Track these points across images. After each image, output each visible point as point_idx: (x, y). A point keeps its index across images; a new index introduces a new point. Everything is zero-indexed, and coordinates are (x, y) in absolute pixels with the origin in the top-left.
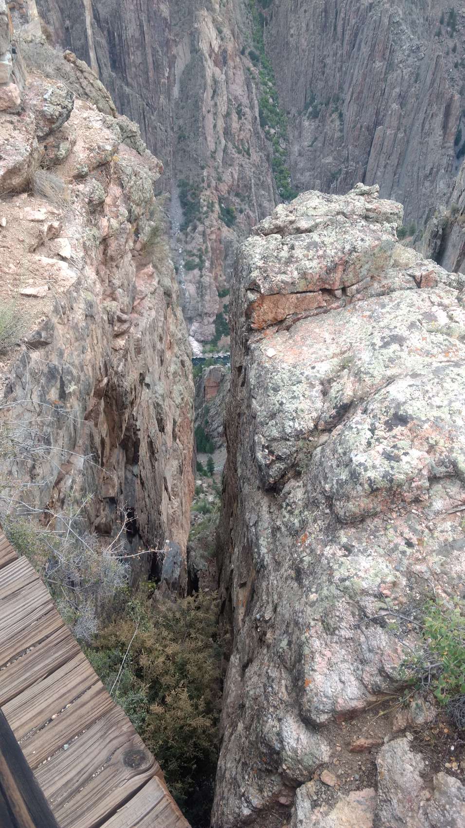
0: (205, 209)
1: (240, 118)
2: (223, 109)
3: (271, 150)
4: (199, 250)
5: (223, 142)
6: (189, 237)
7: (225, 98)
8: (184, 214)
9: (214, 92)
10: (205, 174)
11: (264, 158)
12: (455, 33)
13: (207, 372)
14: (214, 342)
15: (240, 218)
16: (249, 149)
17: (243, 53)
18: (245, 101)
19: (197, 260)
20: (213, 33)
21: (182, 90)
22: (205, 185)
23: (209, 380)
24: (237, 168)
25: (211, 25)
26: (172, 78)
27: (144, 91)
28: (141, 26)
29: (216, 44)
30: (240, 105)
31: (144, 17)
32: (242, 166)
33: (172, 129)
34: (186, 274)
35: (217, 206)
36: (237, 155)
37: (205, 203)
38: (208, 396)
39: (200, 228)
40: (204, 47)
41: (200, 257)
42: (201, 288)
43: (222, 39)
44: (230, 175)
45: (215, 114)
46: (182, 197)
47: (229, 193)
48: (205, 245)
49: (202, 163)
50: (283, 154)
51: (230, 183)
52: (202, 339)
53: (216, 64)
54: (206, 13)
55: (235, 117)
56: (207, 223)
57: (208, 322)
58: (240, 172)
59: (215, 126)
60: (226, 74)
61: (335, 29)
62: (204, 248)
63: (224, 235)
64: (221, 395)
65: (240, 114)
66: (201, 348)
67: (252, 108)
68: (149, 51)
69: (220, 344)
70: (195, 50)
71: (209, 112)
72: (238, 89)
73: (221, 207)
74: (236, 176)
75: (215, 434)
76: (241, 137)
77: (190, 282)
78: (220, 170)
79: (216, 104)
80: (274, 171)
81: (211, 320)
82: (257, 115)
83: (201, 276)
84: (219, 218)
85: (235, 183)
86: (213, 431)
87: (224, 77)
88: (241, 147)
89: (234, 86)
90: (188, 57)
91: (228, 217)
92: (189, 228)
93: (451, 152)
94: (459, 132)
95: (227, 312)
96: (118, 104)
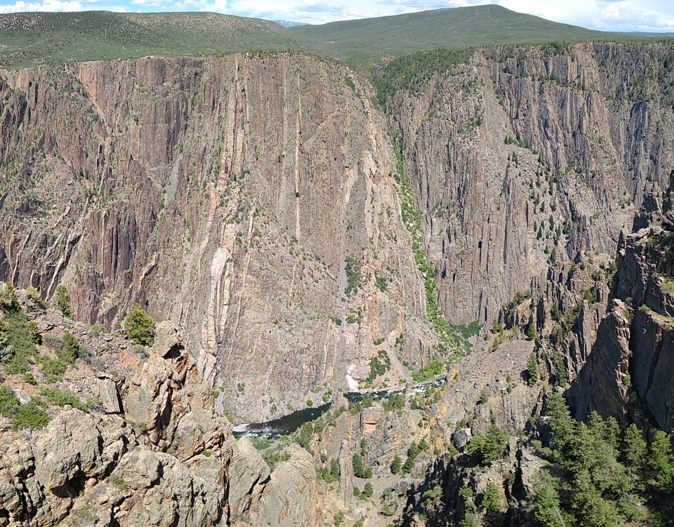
0: (364, 278)
1: (390, 216)
2: (378, 210)
3: (411, 238)
4: (359, 308)
5: (378, 232)
6: (351, 298)
7: (380, 203)
8: (348, 281)
9: (373, 199)
10: (365, 253)
11: (407, 243)
12: (518, 166)
14: (370, 380)
15: (390, 285)
16: (396, 237)
17: (390, 175)
18: (392, 205)
19: (357, 316)
20: (372, 163)
21: (351, 197)
22: (365, 261)
23: (367, 418)
24: (388, 250)
25: (371, 159)
26: (345, 190)
29: (374, 170)
30: (389, 208)
32: (391, 248)
34: (347, 326)
35: (373, 276)
36: (387, 241)
37: (365, 274)
38: (366, 431)
39: (360, 292)
40: (367, 172)
41: (359, 314)
42: (359, 337)
43: (378, 167)
44: (384, 254)
45: (373, 213)
46: (348, 268)
47: (382, 267)
48: (363, 305)
49: (363, 246)
50: (420, 240)
51: (383, 260)
52: (358, 377)
53: (374, 181)
54: (368, 152)
55: (385, 215)
56: (366, 288)
57: (365, 364)
58: (390, 252)
59: (372, 221)
60: (380, 188)
62: (362, 307)
63: (378, 298)
65: (389, 214)
66: (357, 385)
67: (397, 210)
69: (374, 381)
70: (360, 173)
71: (368, 211)
72: (388, 197)
73: (377, 278)
74: (387, 255)
76: (390, 229)
77: (351, 332)
78: (376, 251)
79: (373, 207)
80: (414, 252)
81: (367, 362)
82: (400, 214)
83: (360, 328)
84: (375, 284)
85: (387, 260)
87: (378, 189)
88: (390, 235)
89: (385, 195)
90: (357, 177)
91: (382, 285)
92: (352, 292)
93: (534, 236)
94: (535, 223)
95: (380, 356)
96: (309, 203)
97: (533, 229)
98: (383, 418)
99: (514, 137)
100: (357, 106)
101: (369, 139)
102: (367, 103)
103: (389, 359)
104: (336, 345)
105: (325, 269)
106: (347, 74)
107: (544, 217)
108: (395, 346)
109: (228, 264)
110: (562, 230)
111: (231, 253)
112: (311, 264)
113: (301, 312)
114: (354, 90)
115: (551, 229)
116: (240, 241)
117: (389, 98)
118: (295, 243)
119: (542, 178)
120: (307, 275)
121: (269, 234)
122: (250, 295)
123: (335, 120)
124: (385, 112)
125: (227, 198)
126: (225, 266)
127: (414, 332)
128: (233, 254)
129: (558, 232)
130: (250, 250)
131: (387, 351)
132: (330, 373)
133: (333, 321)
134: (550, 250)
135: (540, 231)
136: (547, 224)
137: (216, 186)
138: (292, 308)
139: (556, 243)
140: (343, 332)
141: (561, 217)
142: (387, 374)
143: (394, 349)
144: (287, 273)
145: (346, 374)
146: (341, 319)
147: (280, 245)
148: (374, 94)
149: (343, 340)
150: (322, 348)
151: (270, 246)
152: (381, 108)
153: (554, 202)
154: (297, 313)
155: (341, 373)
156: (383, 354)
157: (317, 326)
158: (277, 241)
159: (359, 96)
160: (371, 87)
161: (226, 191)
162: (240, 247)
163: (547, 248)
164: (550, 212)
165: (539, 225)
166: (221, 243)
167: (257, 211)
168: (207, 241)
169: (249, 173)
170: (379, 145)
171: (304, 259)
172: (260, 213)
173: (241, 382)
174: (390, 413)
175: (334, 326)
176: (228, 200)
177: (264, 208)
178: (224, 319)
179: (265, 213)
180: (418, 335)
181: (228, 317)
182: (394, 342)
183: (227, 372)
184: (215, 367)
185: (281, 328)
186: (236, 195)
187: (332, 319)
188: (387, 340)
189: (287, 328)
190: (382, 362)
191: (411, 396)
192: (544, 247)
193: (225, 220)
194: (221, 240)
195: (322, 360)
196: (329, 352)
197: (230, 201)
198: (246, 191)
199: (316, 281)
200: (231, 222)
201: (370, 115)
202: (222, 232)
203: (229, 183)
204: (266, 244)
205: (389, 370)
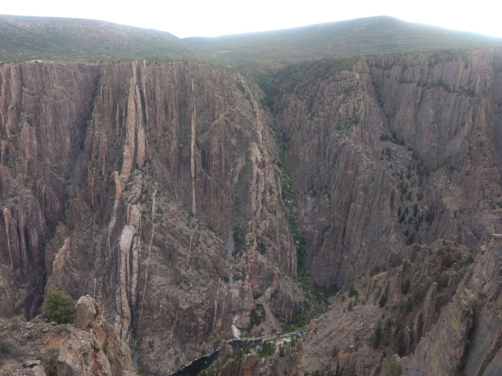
0: (248, 243)
1: (271, 194)
2: (262, 189)
3: (288, 211)
4: (243, 268)
5: (261, 206)
6: (237, 260)
7: (263, 184)
8: (236, 246)
9: (257, 180)
10: (249, 223)
11: (284, 216)
12: (391, 159)
13: (245, 358)
14: (249, 329)
15: (269, 249)
16: (275, 211)
17: (273, 162)
18: (274, 186)
19: (241, 274)
20: (258, 153)
21: (239, 179)
22: (249, 230)
23: (246, 364)
24: (268, 221)
25: (257, 149)
26: (234, 173)
27: (218, 178)
28: (220, 148)
29: (259, 158)
30: (271, 188)
31: (222, 144)
32: (271, 220)
33: (232, 198)
34: (234, 283)
35: (255, 242)
36: (268, 214)
37: (249, 240)
39: (245, 255)
40: (253, 159)
41: (243, 272)
42: (242, 292)
43: (263, 156)
44: (264, 225)
45: (257, 192)
46: (235, 236)
47: (263, 235)
48: (246, 265)
49: (248, 217)
50: (295, 214)
51: (264, 229)
52: (241, 327)
53: (259, 167)
54: (255, 144)
55: (268, 193)
56: (249, 252)
57: (246, 315)
58: (270, 223)
59: (257, 198)
60: (264, 172)
61: (324, 154)
62: (246, 267)
63: (259, 259)
65: (271, 192)
66: (240, 333)
67: (278, 189)
68: (223, 160)
69: (253, 331)
70: (248, 160)
71: (254, 190)
72: (271, 179)
73: (258, 243)
74: (267, 226)
76: (271, 204)
77: (236, 288)
78: (258, 222)
79: (258, 187)
80: (290, 223)
81: (248, 314)
82: (280, 193)
83: (243, 285)
84: (257, 249)
85: (267, 229)
87: (263, 173)
88: (271, 210)
89: (268, 178)
90: (244, 163)
91: (262, 249)
92: (238, 255)
93: (397, 219)
94: (400, 208)
95: (258, 309)
96: (203, 184)
97: (397, 213)
98: (258, 365)
99: (390, 136)
100: (246, 106)
101: (257, 134)
102: (256, 104)
103: (264, 312)
104: (224, 300)
105: (216, 236)
106: (238, 80)
107: (408, 204)
108: (270, 300)
109: (135, 238)
110: (424, 218)
111: (137, 229)
112: (205, 233)
113: (197, 273)
114: (244, 93)
115: (415, 215)
116: (145, 219)
117: (276, 100)
118: (191, 217)
119: (413, 172)
120: (201, 242)
121: (170, 210)
122: (155, 263)
123: (227, 118)
124: (272, 112)
125: (130, 183)
126: (133, 240)
127: (286, 289)
128: (138, 230)
129: (421, 219)
130: (154, 225)
131: (264, 304)
132: (219, 324)
133: (222, 279)
134: (410, 233)
135: (404, 216)
136: (411, 211)
137: (119, 174)
138: (189, 271)
139: (417, 229)
140: (229, 288)
141: (426, 207)
142: (263, 325)
143: (269, 303)
144: (185, 243)
145: (232, 324)
146: (229, 277)
147: (179, 219)
148: (262, 97)
149: (230, 294)
150: (214, 302)
151: (170, 221)
152: (268, 109)
153: (422, 193)
154: (193, 275)
155: (227, 324)
156: (260, 308)
157: (210, 284)
158: (176, 216)
159: (248, 98)
160: (260, 91)
161: (130, 178)
162: (145, 222)
163: (407, 231)
164: (416, 202)
165: (403, 211)
166: (128, 221)
167: (158, 192)
168: (115, 221)
169: (150, 162)
170: (265, 138)
171: (199, 229)
172: (161, 194)
173: (151, 340)
174: (263, 359)
175: (223, 283)
176: (132, 185)
177: (165, 189)
178: (134, 286)
179: (166, 194)
180: (289, 292)
181: (137, 284)
182: (269, 297)
183: (139, 332)
184: (129, 330)
185: (181, 288)
186: (139, 180)
187: (221, 277)
188: (264, 295)
189: (186, 288)
190: (259, 314)
191: (280, 345)
192: (405, 230)
193: (130, 201)
194: (128, 218)
195: (213, 313)
196: (218, 305)
197: (134, 186)
198: (148, 177)
199: (209, 247)
200: (136, 203)
201: (258, 114)
202: (128, 212)
203: (132, 171)
204: (167, 219)
205: (264, 321)
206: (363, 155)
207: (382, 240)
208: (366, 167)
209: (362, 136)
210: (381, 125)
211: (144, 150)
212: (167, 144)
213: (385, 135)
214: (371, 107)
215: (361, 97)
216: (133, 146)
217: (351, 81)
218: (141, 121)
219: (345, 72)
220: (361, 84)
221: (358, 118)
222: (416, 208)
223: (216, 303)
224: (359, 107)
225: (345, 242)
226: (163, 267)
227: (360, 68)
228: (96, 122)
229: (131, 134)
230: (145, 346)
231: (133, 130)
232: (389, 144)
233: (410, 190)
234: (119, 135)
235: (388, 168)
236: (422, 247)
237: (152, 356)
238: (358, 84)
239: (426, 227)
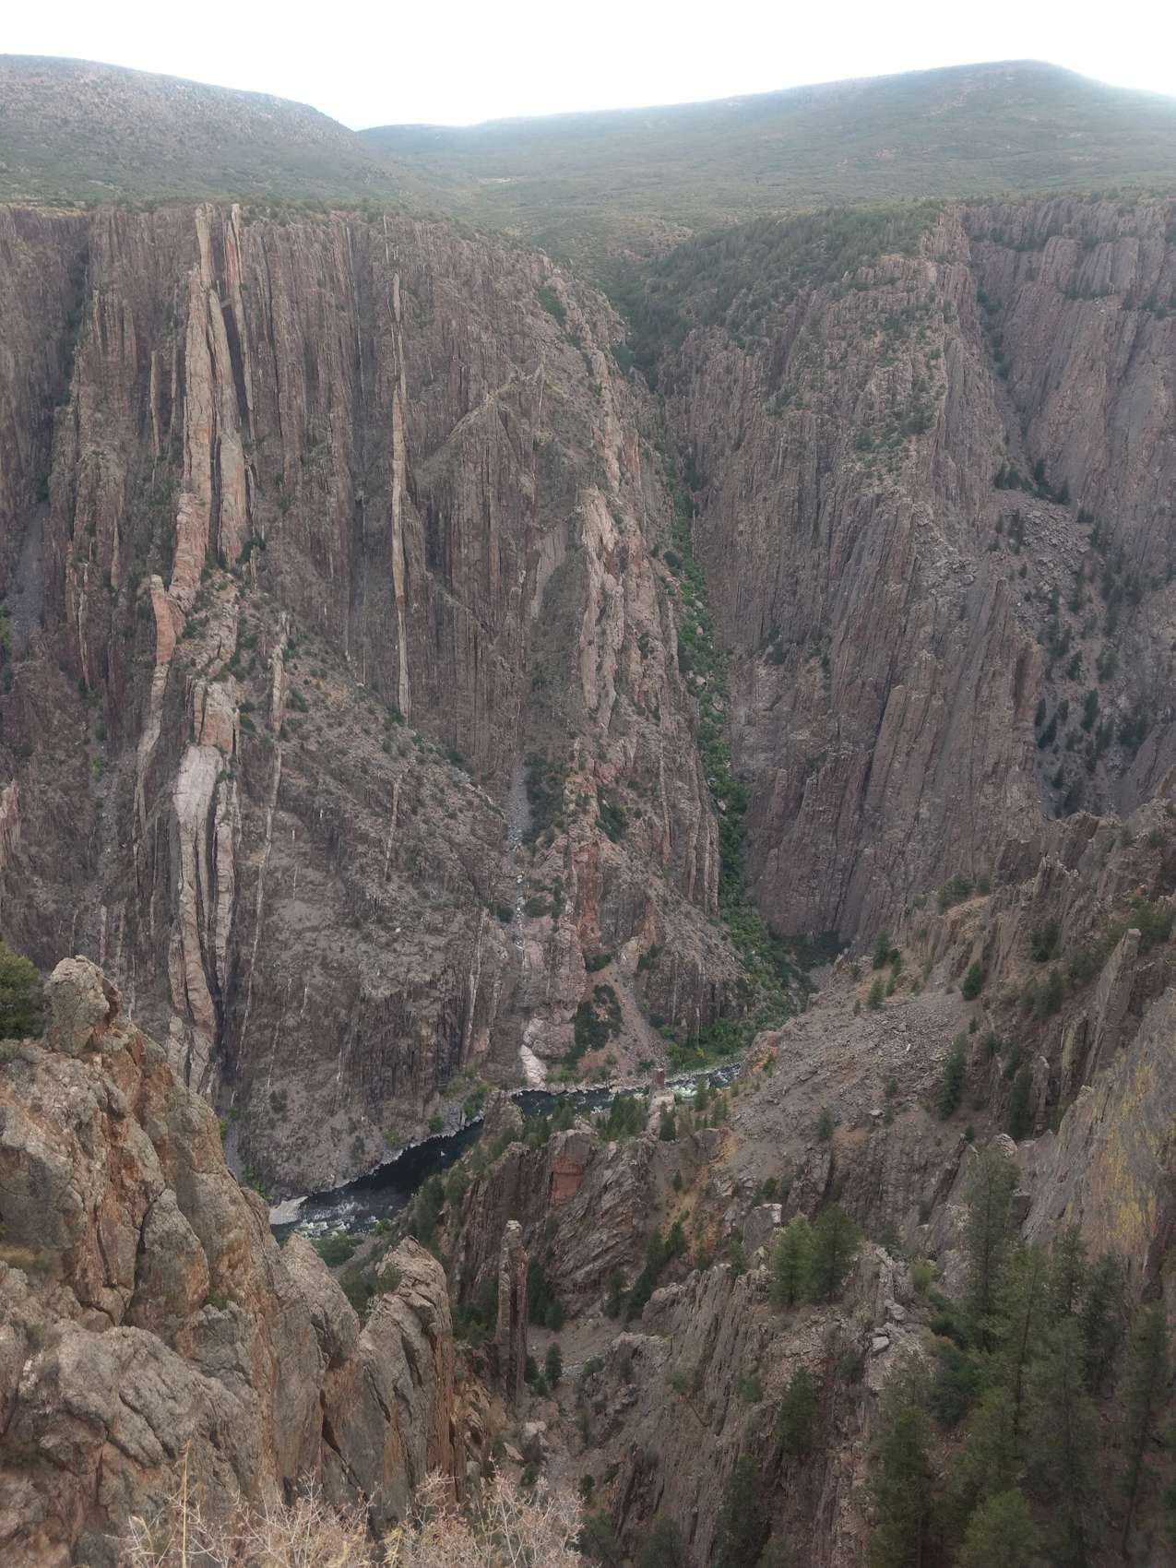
0: (572, 806)
1: (644, 656)
2: (616, 639)
3: (697, 711)
4: (556, 880)
5: (613, 694)
6: (538, 855)
7: (621, 623)
8: (533, 813)
9: (603, 612)
10: (577, 746)
11: (684, 725)
12: (1022, 548)
13: (560, 1143)
14: (572, 1059)
15: (636, 826)
16: (657, 709)
17: (654, 554)
18: (655, 629)
19: (550, 899)
20: (607, 523)
21: (545, 606)
22: (575, 765)
23: (562, 1158)
24: (634, 740)
25: (603, 510)
26: (530, 586)
27: (480, 603)
28: (486, 506)
29: (610, 540)
30: (645, 635)
31: (491, 492)
32: (643, 736)
33: (523, 666)
34: (526, 924)
35: (594, 803)
36: (635, 717)
37: (574, 797)
38: (557, 1195)
39: (561, 840)
40: (590, 542)
41: (556, 894)
42: (553, 951)
43: (621, 532)
44: (622, 751)
45: (601, 647)
46: (532, 783)
47: (617, 782)
48: (566, 872)
49: (573, 728)
50: (717, 720)
51: (620, 764)
52: (548, 1052)
53: (608, 568)
54: (596, 493)
55: (635, 654)
56: (574, 832)
57: (562, 1018)
58: (640, 747)
59: (599, 668)
60: (625, 584)
61: (816, 528)
62: (563, 878)
63: (604, 855)
64: (587, 1195)
66: (544, 1071)
67: (666, 641)
68: (495, 543)
69: (583, 1064)
70: (573, 546)
71: (590, 643)
72: (644, 609)
73: (601, 805)
74: (632, 754)
75: (567, 1283)
76: (645, 688)
77: (534, 937)
78: (604, 741)
79: (604, 632)
80: (700, 748)
81: (569, 1015)
82: (674, 651)
83: (555, 929)
84: (597, 824)
85: (630, 765)
86: (563, 1275)
87: (621, 589)
88: (643, 704)
89: (637, 605)
90: (562, 554)
91: (614, 823)
92: (540, 840)
93: (1031, 738)
94: (1042, 705)
95: (599, 1000)
96: (432, 621)
97: (1032, 719)
98: (596, 1161)
99: (1025, 472)
100: (571, 368)
101: (600, 459)
102: (601, 361)
103: (619, 1008)
104: (498, 973)
105: (474, 785)
106: (545, 279)
107: (1070, 691)
108: (636, 976)
109: (223, 787)
110: (1115, 733)
111: (228, 757)
112: (439, 773)
113: (415, 894)
114: (562, 323)
115: (1087, 725)
116: (250, 726)
117: (666, 348)
118: (396, 724)
119: (1090, 590)
120: (428, 801)
121: (329, 703)
122: (285, 862)
123: (506, 407)
124: (652, 389)
125: (202, 615)
126: (215, 793)
127: (684, 944)
128: (232, 761)
129: (1104, 739)
130: (281, 748)
131: (616, 987)
132: (483, 1044)
133: (491, 913)
134: (1069, 780)
135: (1052, 728)
136: (1077, 713)
137: (167, 585)
138: (392, 887)
139: (1091, 768)
140: (514, 939)
141: (1123, 701)
142: (612, 1048)
143: (631, 984)
144: (379, 802)
145: (520, 1043)
146: (512, 906)
147: (357, 729)
148: (621, 338)
149: (516, 958)
150: (466, 980)
151: (330, 734)
152: (640, 377)
153: (1112, 658)
154: (404, 899)
155: (507, 1043)
156: (605, 996)
157: (454, 927)
158: (349, 720)
159: (576, 341)
160: (616, 316)
161: (199, 596)
162: (250, 738)
163: (1061, 773)
164: (1092, 684)
165: (1050, 713)
166: (197, 734)
167: (291, 645)
168: (157, 732)
169: (263, 548)
170: (629, 475)
171: (421, 761)
172: (301, 650)
173: (277, 1087)
174: (613, 1146)
175: (493, 924)
176: (207, 619)
177: (312, 635)
178: (224, 931)
179: (315, 649)
180: (693, 953)
181: (233, 924)
182: (634, 965)
183: (241, 1065)
184: (212, 1059)
185: (367, 938)
186: (229, 606)
187: (490, 906)
188: (618, 959)
189: (384, 936)
190: (603, 1015)
191: (664, 1105)
192: (1054, 770)
193: (203, 672)
194: (198, 725)
195: (465, 1011)
196: (480, 989)
197: (213, 624)
198: (256, 595)
199: (452, 816)
200: (221, 678)
201: (607, 395)
202: (198, 706)
203: (206, 575)
204: (319, 729)
205: (616, 1036)
206: (936, 533)
207: (982, 799)
208: (943, 572)
209: (936, 474)
210: (998, 439)
211: (241, 505)
212: (316, 490)
213: (1008, 469)
214: (969, 379)
215: (940, 343)
216: (208, 495)
217: (909, 290)
218: (229, 411)
219: (891, 259)
220: (941, 299)
221: (926, 414)
222: (1090, 704)
223: (473, 982)
224: (931, 378)
225: (867, 807)
226: (313, 875)
227: (941, 244)
228: (85, 413)
229: (199, 454)
230: (260, 1105)
231: (206, 440)
232: (1018, 499)
233: (1076, 646)
234: (162, 459)
235: (1011, 578)
236: (1103, 822)
237: (281, 1134)
238: (932, 299)
239: (1117, 762)
